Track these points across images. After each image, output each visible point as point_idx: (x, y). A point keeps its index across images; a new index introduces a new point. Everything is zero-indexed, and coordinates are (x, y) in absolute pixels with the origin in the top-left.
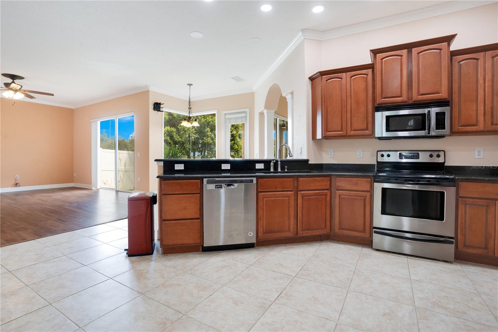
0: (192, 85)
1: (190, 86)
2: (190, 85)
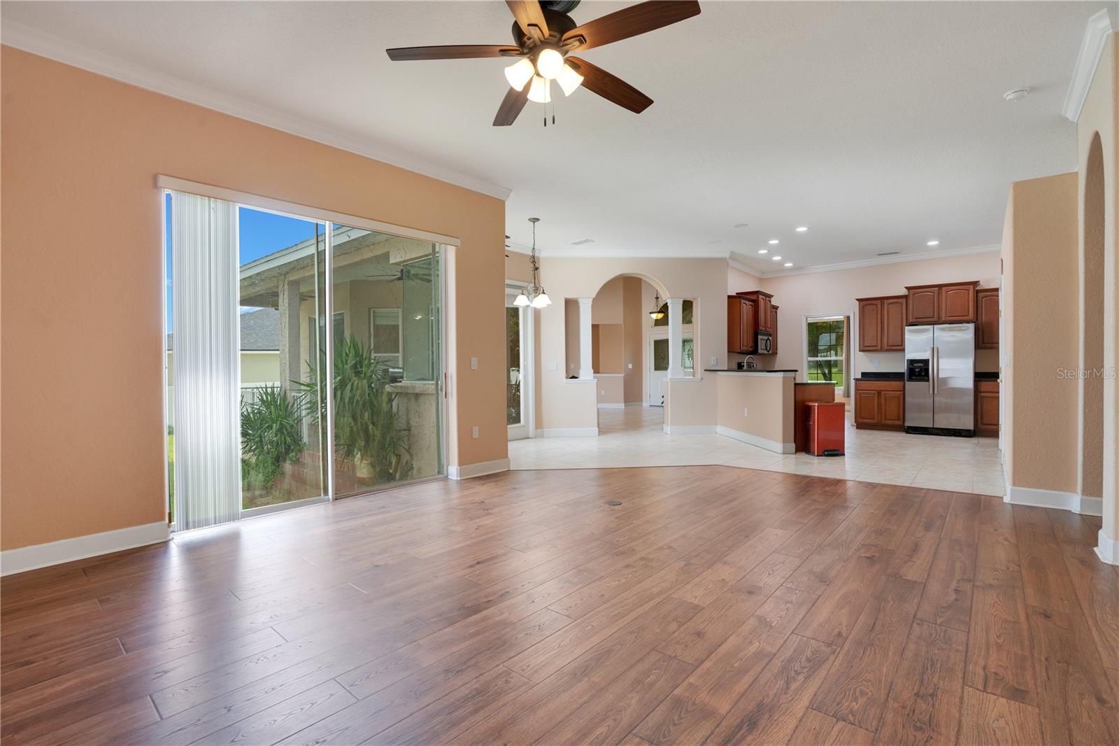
0: (538, 220)
1: (534, 223)
2: (535, 220)
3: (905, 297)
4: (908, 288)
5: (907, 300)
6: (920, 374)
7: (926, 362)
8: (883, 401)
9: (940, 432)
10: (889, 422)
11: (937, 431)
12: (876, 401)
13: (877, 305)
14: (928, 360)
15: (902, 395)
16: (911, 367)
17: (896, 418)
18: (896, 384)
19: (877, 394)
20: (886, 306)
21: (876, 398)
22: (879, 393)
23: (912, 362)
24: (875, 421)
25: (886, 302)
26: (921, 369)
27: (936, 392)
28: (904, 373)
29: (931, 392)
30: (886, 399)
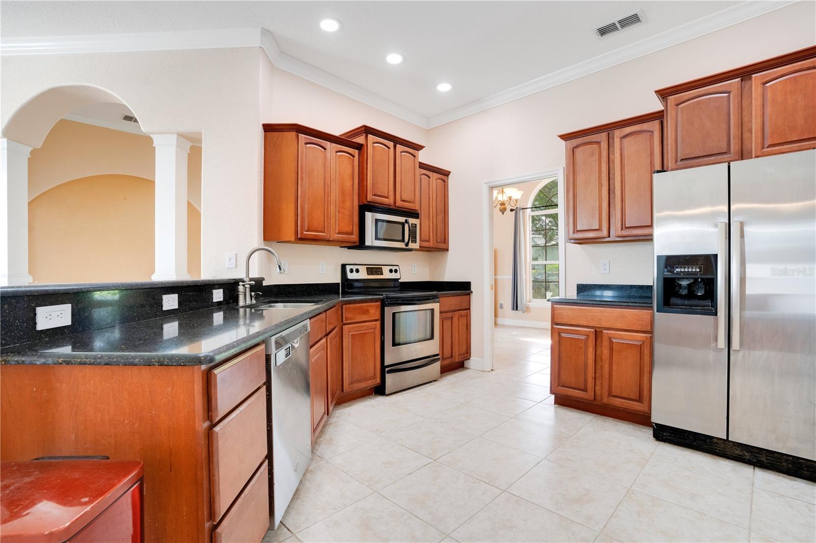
3: (659, 116)
4: (664, 94)
5: (662, 123)
6: (691, 295)
7: (709, 261)
8: (606, 352)
9: (747, 455)
10: (617, 402)
11: (738, 452)
12: (591, 351)
13: (598, 143)
14: (716, 256)
15: (648, 342)
16: (668, 274)
17: (636, 396)
18: (633, 315)
19: (592, 337)
20: (617, 141)
21: (591, 343)
22: (598, 333)
23: (670, 262)
24: (588, 396)
25: (618, 133)
26: (696, 280)
27: (735, 344)
28: (650, 288)
29: (722, 342)
30: (611, 349)
